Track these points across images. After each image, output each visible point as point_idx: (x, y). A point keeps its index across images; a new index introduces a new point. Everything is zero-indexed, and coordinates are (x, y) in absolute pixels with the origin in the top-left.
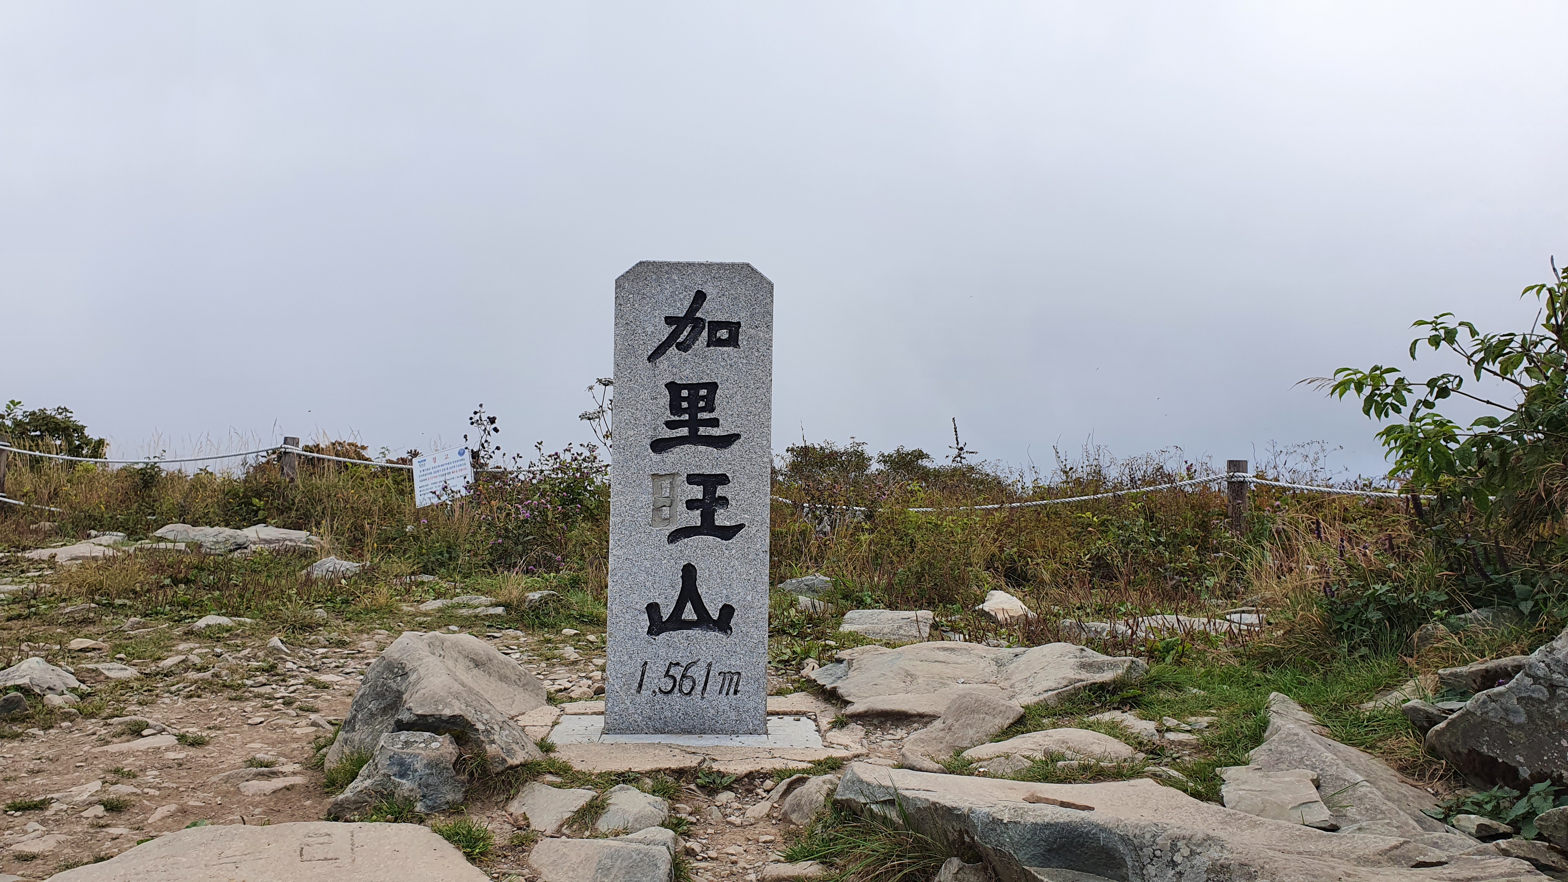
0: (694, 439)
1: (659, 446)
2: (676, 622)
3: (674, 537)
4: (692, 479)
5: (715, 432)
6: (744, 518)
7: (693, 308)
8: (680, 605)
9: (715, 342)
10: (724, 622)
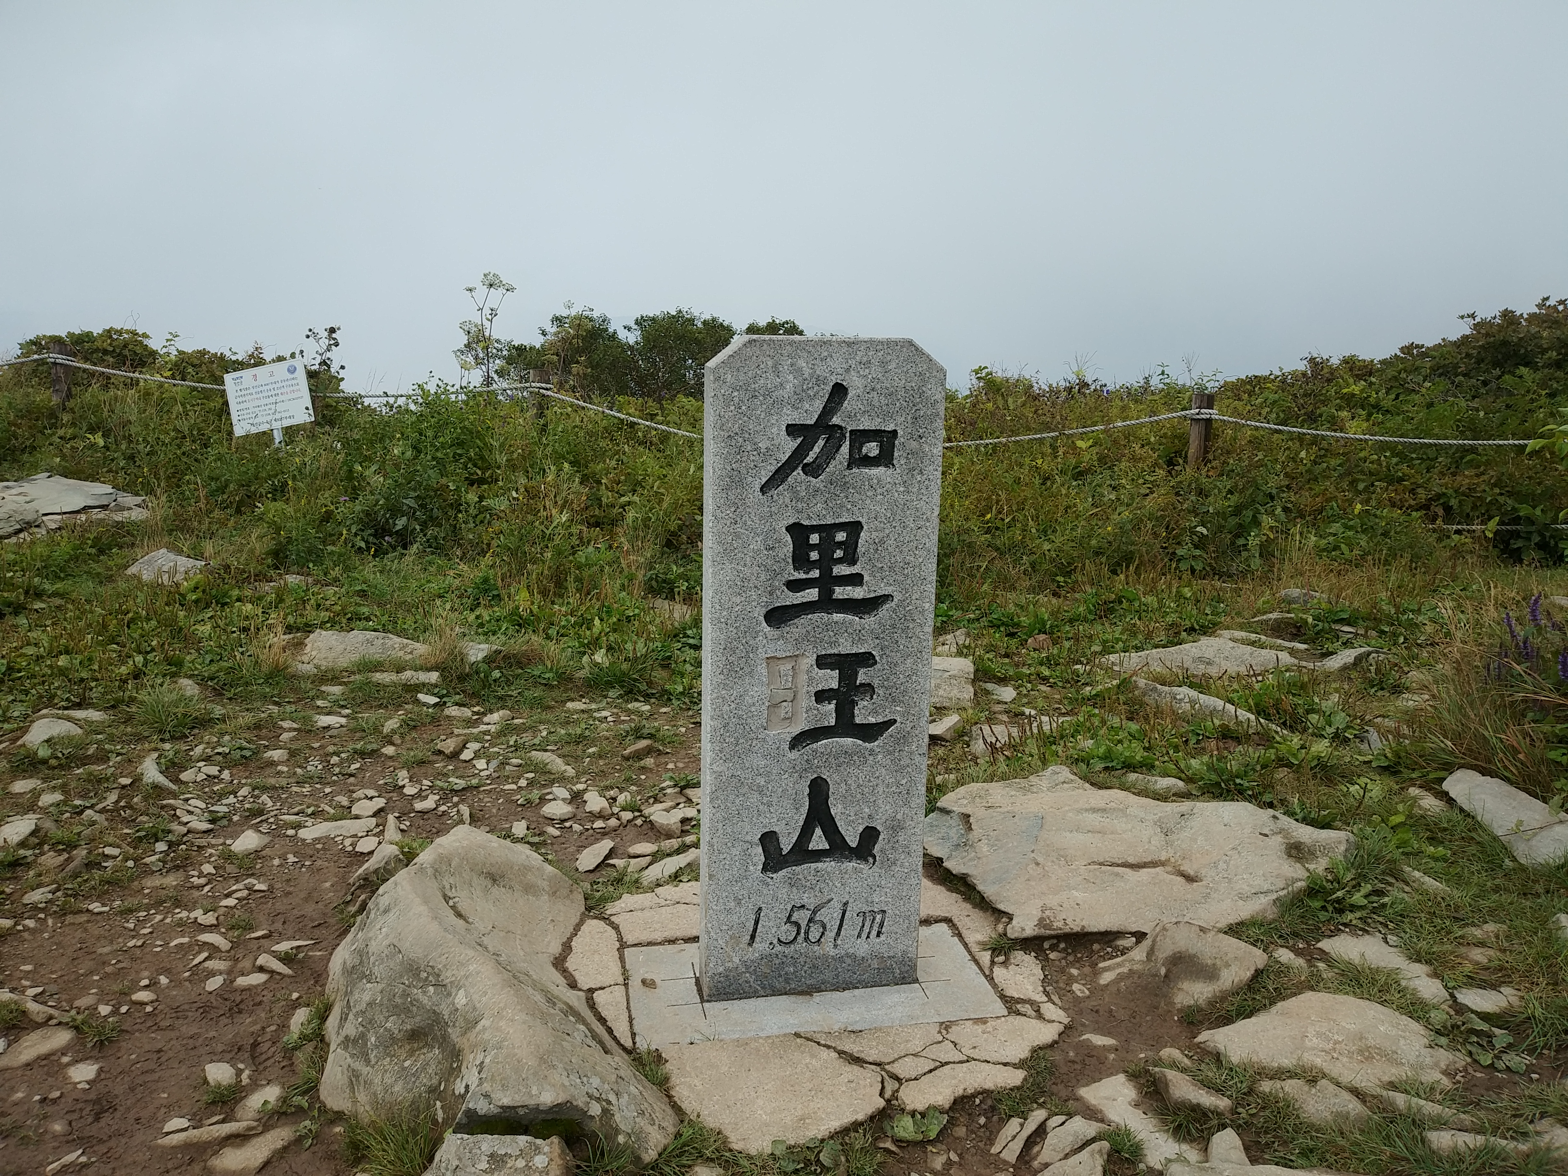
0: (826, 603)
1: (777, 617)
2: (801, 853)
3: (798, 741)
4: (822, 662)
5: (857, 593)
6: (895, 712)
7: (828, 411)
8: (806, 833)
9: (859, 461)
10: (864, 850)
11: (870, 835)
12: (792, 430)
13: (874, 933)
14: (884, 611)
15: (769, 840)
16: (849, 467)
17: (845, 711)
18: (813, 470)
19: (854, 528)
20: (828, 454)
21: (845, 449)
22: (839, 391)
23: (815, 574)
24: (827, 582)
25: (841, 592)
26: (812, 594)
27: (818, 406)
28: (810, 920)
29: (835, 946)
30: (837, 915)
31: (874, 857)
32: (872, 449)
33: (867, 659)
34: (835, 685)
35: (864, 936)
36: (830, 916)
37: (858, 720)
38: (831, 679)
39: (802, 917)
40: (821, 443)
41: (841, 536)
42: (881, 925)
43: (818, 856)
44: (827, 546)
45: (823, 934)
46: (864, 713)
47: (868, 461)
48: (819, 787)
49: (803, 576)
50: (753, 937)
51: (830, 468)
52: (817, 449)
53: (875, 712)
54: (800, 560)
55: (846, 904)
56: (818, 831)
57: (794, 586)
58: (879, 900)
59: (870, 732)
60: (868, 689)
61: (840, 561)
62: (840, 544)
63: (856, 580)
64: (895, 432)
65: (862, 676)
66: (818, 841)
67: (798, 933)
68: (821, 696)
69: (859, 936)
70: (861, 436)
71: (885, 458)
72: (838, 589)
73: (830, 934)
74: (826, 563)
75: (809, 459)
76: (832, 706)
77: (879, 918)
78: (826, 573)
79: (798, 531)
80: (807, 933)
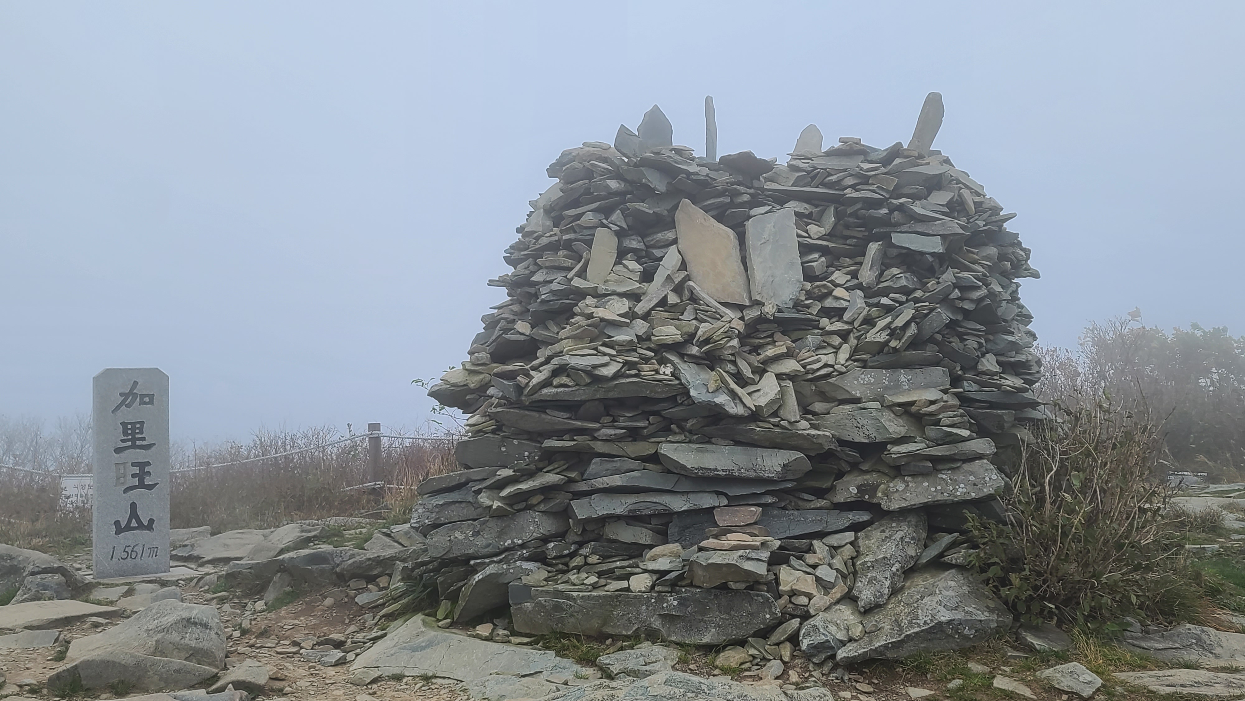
0: (134, 446)
1: (118, 450)
2: (128, 528)
3: (126, 491)
4: (133, 464)
5: (144, 443)
6: (158, 480)
7: (132, 389)
8: (129, 521)
9: (143, 403)
10: (150, 526)
11: (151, 521)
12: (122, 394)
13: (154, 555)
14: (153, 449)
15: (117, 523)
16: (140, 405)
17: (141, 481)
18: (128, 406)
19: (142, 423)
20: (133, 402)
21: (138, 399)
22: (136, 383)
23: (130, 437)
24: (134, 440)
25: (138, 443)
26: (130, 443)
27: (130, 387)
28: (132, 551)
29: (141, 559)
30: (141, 549)
31: (153, 529)
32: (147, 399)
33: (148, 464)
34: (138, 472)
35: (151, 556)
36: (139, 549)
37: (146, 483)
38: (136, 470)
39: (129, 550)
40: (130, 398)
41: (138, 426)
42: (157, 552)
43: (134, 529)
44: (133, 429)
45: (136, 556)
46: (148, 481)
47: (145, 403)
48: (133, 506)
49: (126, 438)
50: (112, 557)
51: (134, 405)
52: (129, 400)
53: (151, 481)
54: (125, 433)
55: (144, 545)
56: (134, 520)
57: (123, 441)
58: (155, 544)
59: (150, 487)
60: (149, 473)
61: (138, 433)
62: (138, 428)
63: (143, 439)
64: (154, 394)
66: (134, 524)
67: (128, 556)
68: (134, 476)
69: (149, 556)
70: (143, 396)
71: (151, 402)
72: (137, 442)
73: (139, 556)
74: (133, 434)
75: (127, 403)
76: (137, 479)
77: (156, 549)
78: (134, 437)
79: (124, 424)
80: (131, 555)
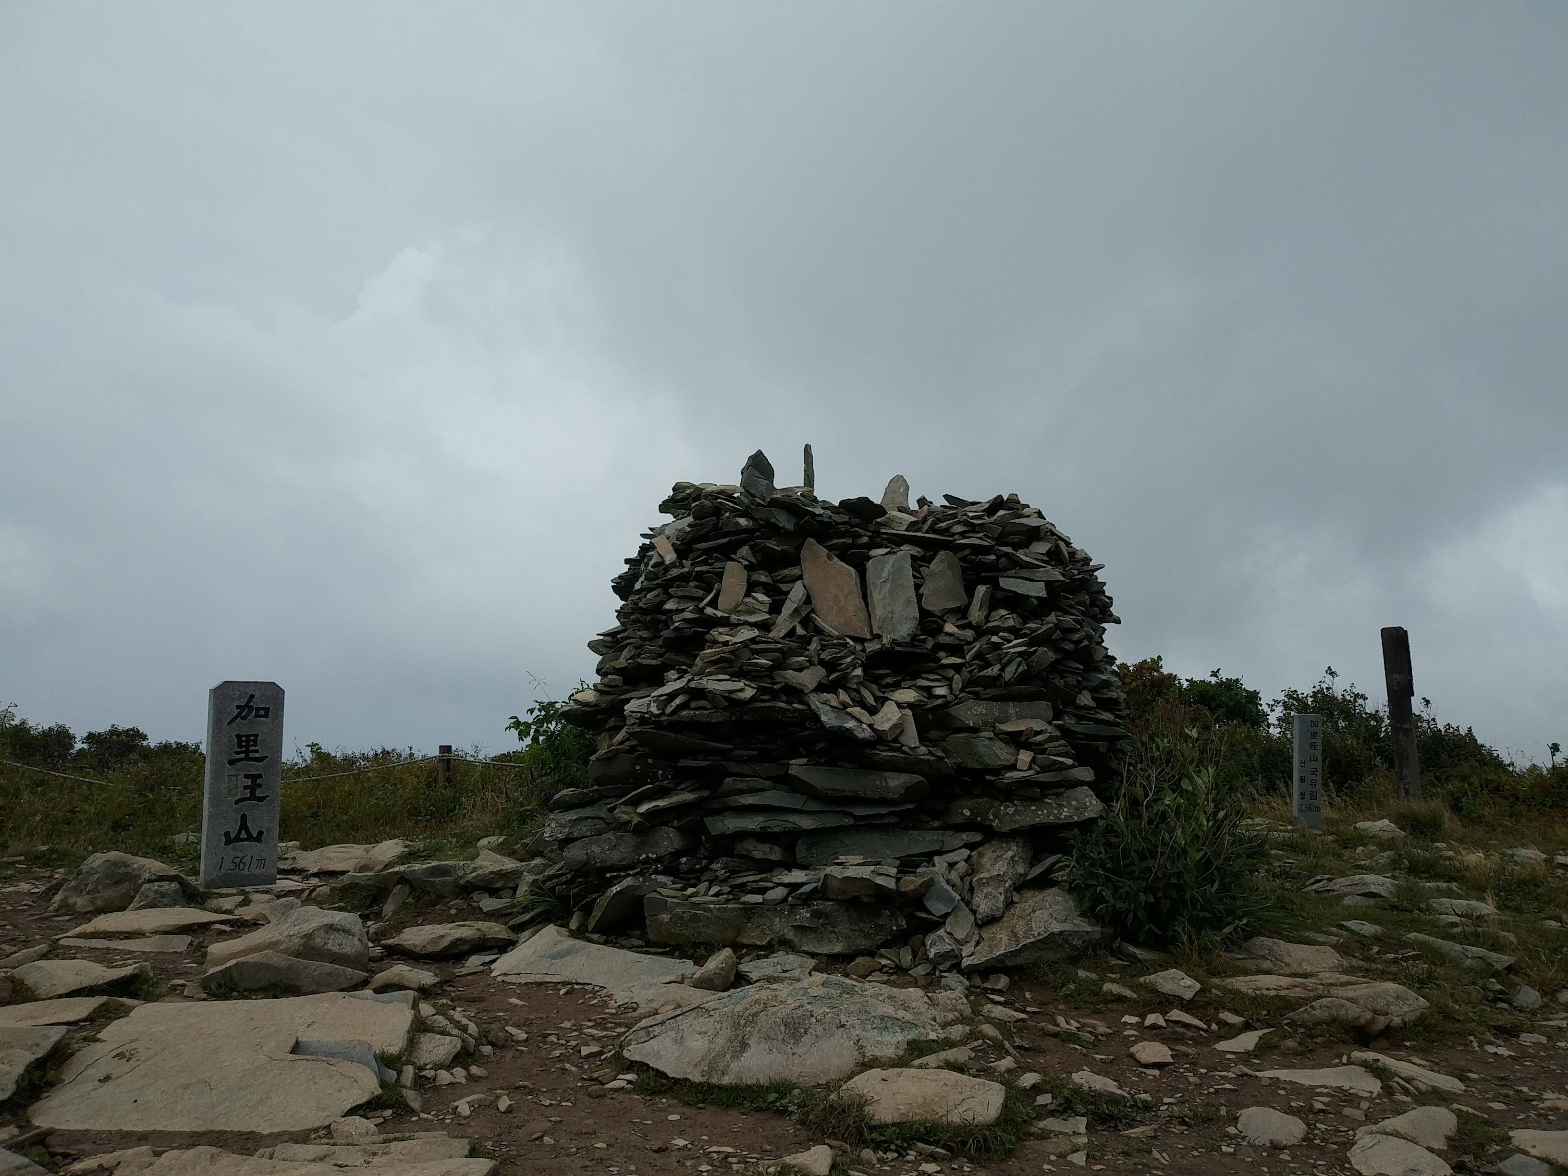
0: (248, 758)
1: (232, 762)
2: (238, 839)
3: (237, 802)
4: (246, 777)
5: (257, 755)
6: (269, 793)
7: (248, 702)
8: (239, 832)
9: (258, 716)
10: (259, 838)
11: (261, 833)
12: (238, 707)
13: (262, 867)
14: (265, 761)
15: (227, 834)
16: (255, 717)
17: (253, 792)
18: (244, 718)
19: (256, 736)
20: (248, 714)
21: (254, 712)
22: (252, 696)
23: (244, 749)
24: (247, 752)
25: (251, 755)
26: (243, 755)
27: (246, 700)
28: (240, 862)
29: (249, 870)
30: (249, 860)
31: (262, 840)
32: (262, 712)
33: (260, 776)
34: (250, 784)
35: (259, 867)
36: (247, 860)
37: (257, 795)
38: (249, 782)
39: (237, 861)
40: (246, 710)
41: (252, 738)
42: (265, 864)
43: (244, 840)
44: (248, 741)
45: (244, 866)
46: (259, 793)
47: (260, 716)
48: (244, 818)
49: (240, 750)
50: (221, 867)
51: (249, 718)
52: (245, 712)
53: (262, 793)
54: (239, 745)
55: (252, 856)
56: (243, 832)
57: (237, 753)
58: (263, 855)
59: (261, 799)
60: (260, 786)
61: (252, 745)
62: (252, 740)
63: (257, 751)
64: (269, 707)
65: (258, 781)
66: (243, 835)
67: (236, 866)
68: (245, 788)
69: (257, 867)
70: (258, 708)
71: (266, 715)
73: (247, 867)
74: (247, 746)
75: (242, 715)
76: (249, 791)
77: (264, 861)
78: (247, 749)
79: (239, 736)
80: (239, 866)
